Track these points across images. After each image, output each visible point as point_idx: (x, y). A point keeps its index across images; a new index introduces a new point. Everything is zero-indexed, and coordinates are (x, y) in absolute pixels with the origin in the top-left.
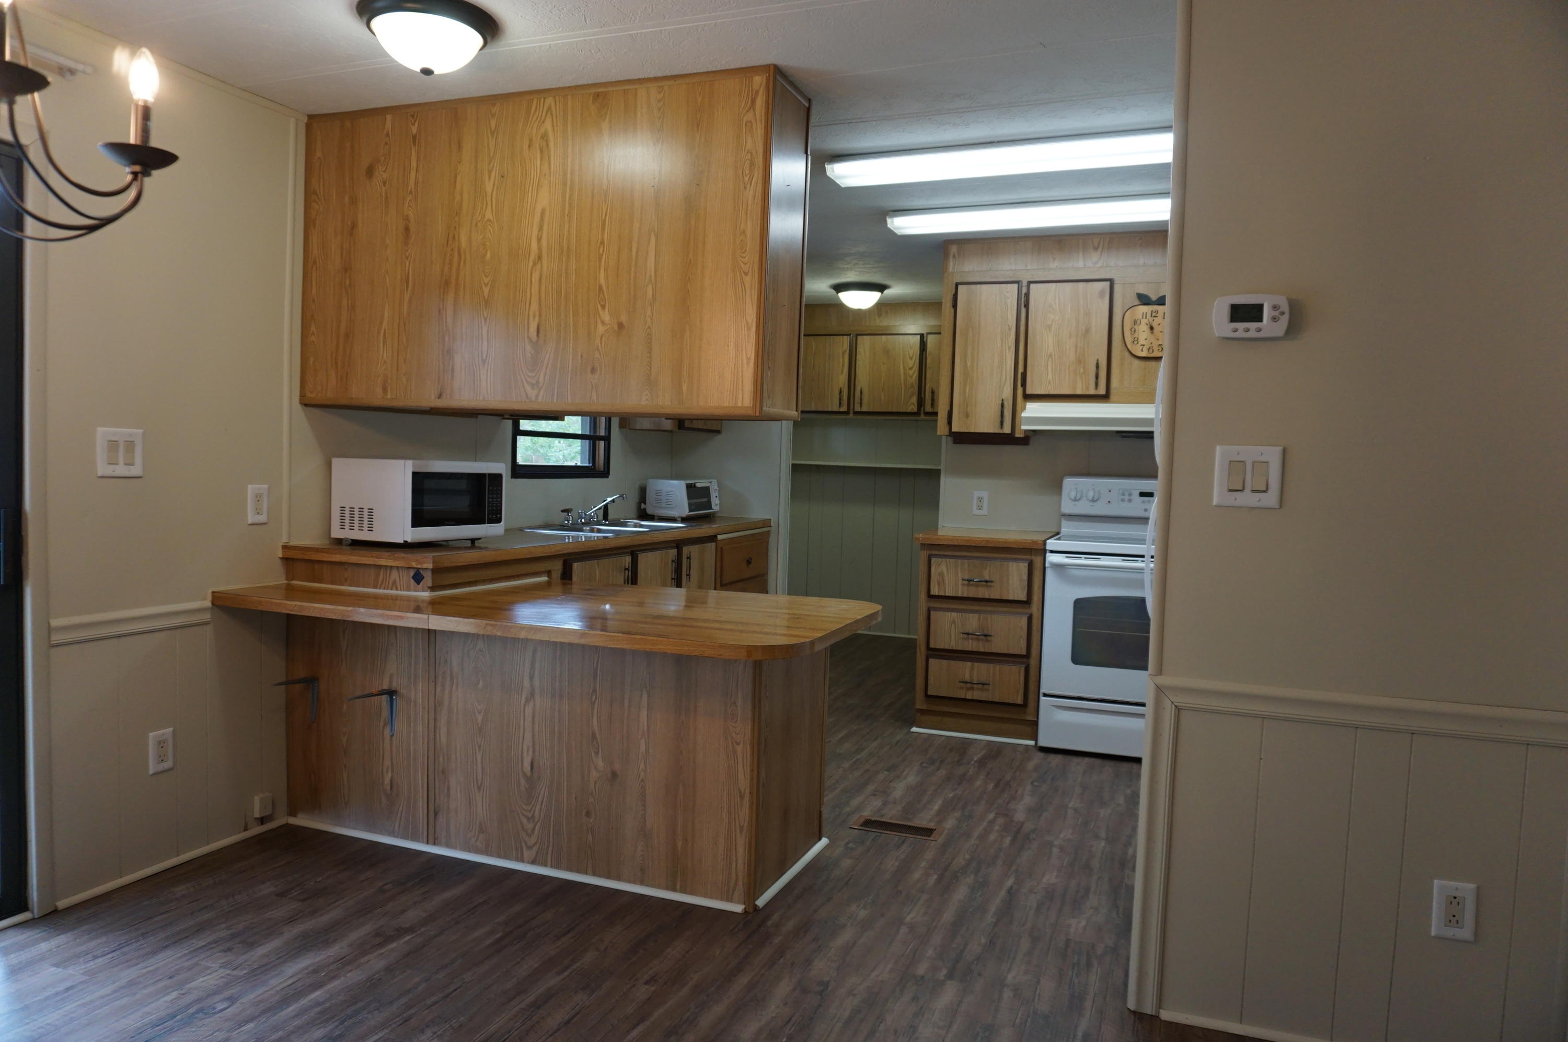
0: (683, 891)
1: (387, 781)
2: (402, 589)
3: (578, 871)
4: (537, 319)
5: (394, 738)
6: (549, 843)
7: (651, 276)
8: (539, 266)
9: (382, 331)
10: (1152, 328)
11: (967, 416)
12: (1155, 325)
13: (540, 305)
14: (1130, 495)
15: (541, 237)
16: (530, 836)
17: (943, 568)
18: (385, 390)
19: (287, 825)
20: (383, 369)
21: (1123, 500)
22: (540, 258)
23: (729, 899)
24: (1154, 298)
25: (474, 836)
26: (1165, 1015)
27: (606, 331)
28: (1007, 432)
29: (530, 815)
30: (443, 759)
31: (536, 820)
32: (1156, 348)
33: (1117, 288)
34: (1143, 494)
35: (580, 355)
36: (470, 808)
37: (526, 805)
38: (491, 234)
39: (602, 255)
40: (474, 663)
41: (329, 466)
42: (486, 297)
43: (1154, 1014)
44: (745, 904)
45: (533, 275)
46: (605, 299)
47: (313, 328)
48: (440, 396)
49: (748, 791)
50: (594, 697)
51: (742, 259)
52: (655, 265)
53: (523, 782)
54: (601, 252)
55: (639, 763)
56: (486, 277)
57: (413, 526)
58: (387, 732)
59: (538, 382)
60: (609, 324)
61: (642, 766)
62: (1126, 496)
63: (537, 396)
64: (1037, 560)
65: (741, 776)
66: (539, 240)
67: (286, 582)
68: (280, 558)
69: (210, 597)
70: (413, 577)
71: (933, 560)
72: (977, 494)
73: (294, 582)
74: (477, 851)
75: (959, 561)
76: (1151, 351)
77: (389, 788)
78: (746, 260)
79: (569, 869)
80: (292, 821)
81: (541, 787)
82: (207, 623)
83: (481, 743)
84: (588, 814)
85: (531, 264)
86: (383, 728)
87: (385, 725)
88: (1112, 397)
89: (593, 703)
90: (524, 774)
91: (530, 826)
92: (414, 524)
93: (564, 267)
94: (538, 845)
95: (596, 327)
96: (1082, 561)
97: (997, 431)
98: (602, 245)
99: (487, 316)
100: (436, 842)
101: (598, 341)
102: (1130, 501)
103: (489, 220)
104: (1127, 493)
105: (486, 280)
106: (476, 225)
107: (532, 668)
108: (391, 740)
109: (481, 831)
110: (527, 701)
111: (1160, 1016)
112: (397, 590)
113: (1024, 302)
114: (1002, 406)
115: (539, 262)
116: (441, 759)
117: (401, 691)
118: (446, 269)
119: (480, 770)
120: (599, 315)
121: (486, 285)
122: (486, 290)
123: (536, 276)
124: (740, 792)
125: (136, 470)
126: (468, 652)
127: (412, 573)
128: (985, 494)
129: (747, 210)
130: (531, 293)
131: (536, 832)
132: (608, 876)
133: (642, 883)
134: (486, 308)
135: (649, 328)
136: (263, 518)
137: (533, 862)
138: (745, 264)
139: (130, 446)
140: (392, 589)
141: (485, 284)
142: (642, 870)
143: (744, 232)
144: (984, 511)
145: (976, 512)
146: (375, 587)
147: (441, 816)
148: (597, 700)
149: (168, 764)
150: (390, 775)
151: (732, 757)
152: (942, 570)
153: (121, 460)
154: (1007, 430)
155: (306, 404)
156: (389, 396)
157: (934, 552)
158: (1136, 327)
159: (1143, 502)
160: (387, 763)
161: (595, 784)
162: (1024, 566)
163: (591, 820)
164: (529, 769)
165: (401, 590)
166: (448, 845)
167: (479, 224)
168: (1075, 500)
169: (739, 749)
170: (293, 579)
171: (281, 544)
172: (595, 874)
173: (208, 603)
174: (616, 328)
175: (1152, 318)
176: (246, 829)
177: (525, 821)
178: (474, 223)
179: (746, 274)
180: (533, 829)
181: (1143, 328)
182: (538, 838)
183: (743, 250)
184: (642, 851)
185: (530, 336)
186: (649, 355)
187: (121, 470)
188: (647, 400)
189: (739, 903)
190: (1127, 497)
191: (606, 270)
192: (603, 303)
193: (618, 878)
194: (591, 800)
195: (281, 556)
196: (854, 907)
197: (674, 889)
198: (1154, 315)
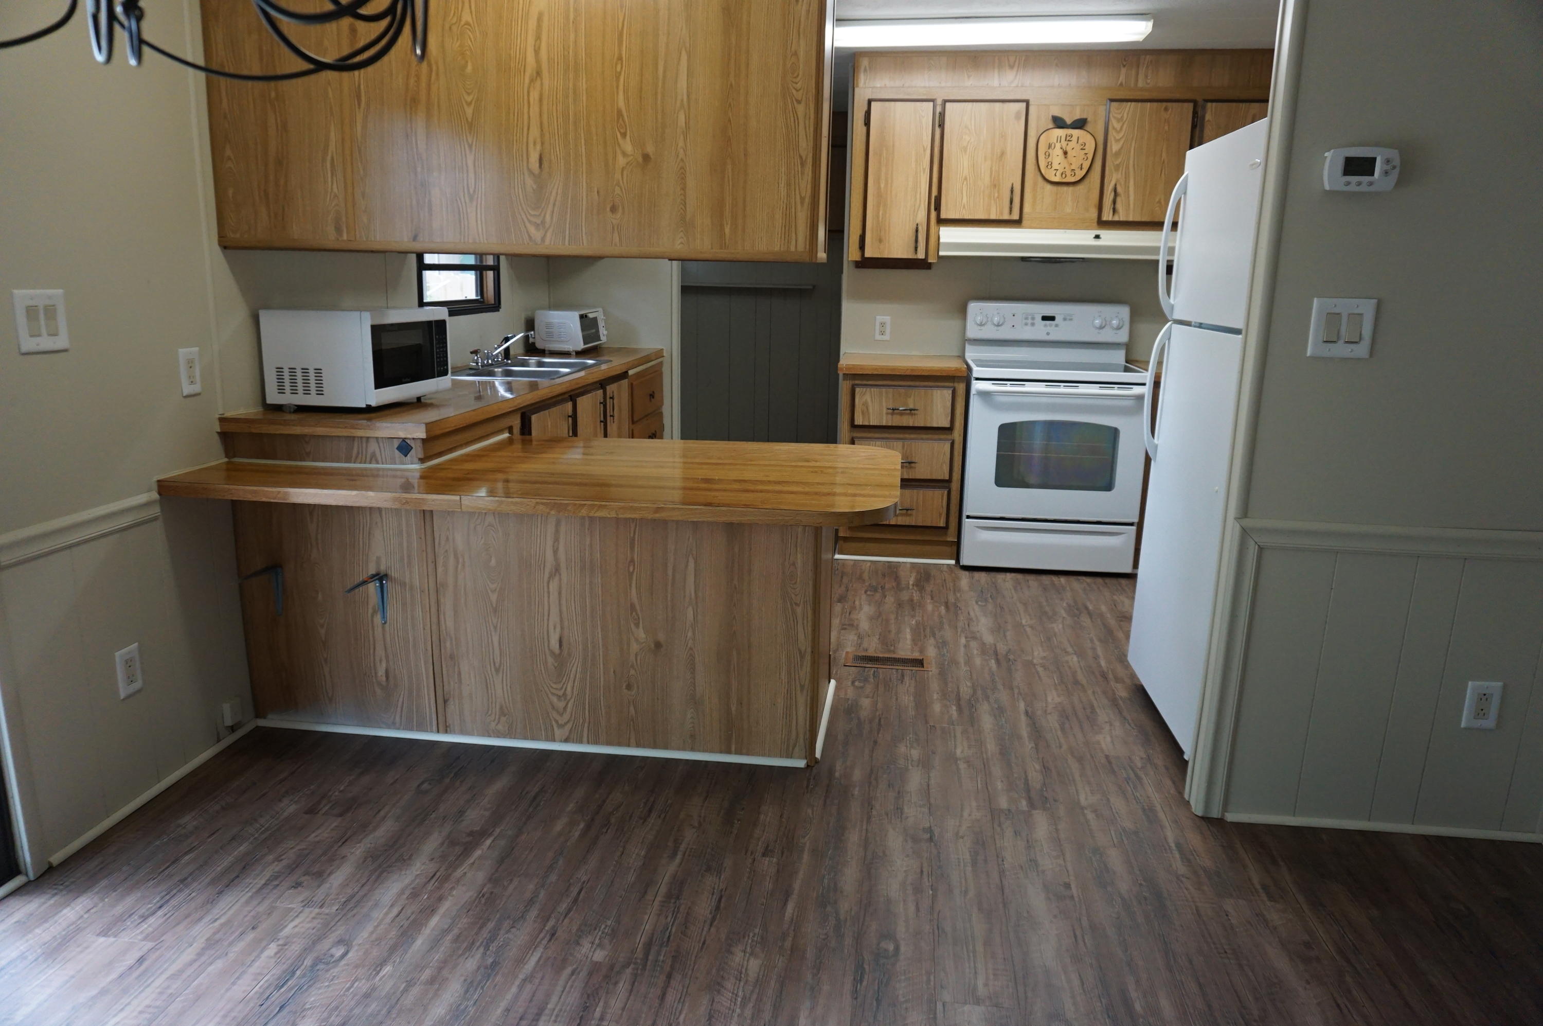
0: (739, 752)
1: (381, 672)
2: (384, 460)
3: (619, 744)
4: (538, 147)
5: (387, 625)
6: (584, 721)
7: (682, 101)
8: (538, 83)
9: (329, 158)
10: (1065, 153)
11: (880, 241)
12: (1069, 149)
13: (542, 130)
14: (1033, 319)
15: (539, 48)
16: (561, 715)
17: (867, 397)
18: (338, 230)
19: (258, 728)
20: (333, 205)
21: (1026, 324)
22: (539, 73)
23: (789, 756)
24: (1069, 121)
25: (494, 720)
26: (1231, 817)
27: (627, 163)
28: (920, 258)
29: (561, 693)
30: (451, 643)
31: (568, 698)
32: (1068, 173)
33: (1032, 109)
34: (1045, 318)
35: (596, 190)
36: (487, 690)
37: (555, 683)
38: (471, 41)
39: (620, 73)
40: (483, 539)
41: (256, 320)
42: (470, 120)
43: (1219, 817)
44: (806, 759)
45: (531, 94)
46: (626, 126)
47: (228, 152)
48: (415, 238)
49: (809, 650)
50: (631, 569)
51: (794, 85)
52: (688, 87)
53: (550, 660)
54: (619, 69)
55: (686, 632)
56: (469, 94)
57: (376, 387)
58: (378, 619)
59: (543, 222)
60: (632, 155)
61: (690, 634)
62: (1029, 320)
63: (543, 239)
64: (961, 387)
65: (801, 636)
66: (537, 51)
67: (226, 460)
68: (218, 433)
69: (155, 487)
70: (398, 448)
71: (858, 390)
72: (880, 319)
73: (236, 460)
74: (498, 735)
75: (884, 390)
76: (1064, 176)
77: (384, 679)
78: (798, 86)
79: (609, 743)
80: (262, 723)
81: (571, 665)
82: (155, 519)
83: (497, 624)
84: (629, 687)
85: (527, 81)
86: (372, 616)
87: (375, 612)
88: (1024, 222)
89: (631, 574)
90: (552, 653)
91: (561, 705)
92: (378, 385)
93: (571, 85)
94: (572, 723)
95: (615, 158)
96: (1008, 387)
97: (910, 256)
98: (620, 62)
99: (472, 143)
100: (448, 729)
101: (618, 176)
102: (1033, 324)
103: (467, 23)
104: (1030, 317)
105: (469, 99)
106: (450, 28)
107: (556, 540)
108: (383, 628)
109: (503, 713)
110: (551, 577)
111: (1225, 819)
112: (377, 463)
113: (940, 122)
114: (917, 231)
115: (538, 78)
116: (448, 644)
117: (393, 575)
118: (412, 81)
119: (497, 652)
120: (619, 145)
121: (469, 104)
122: (469, 111)
123: (535, 95)
124: (800, 652)
125: (61, 342)
126: (475, 528)
127: (396, 444)
128: (887, 319)
129: (799, 28)
130: (529, 117)
131: (569, 710)
132: (655, 746)
133: (693, 749)
134: (470, 133)
135: (682, 160)
136: (196, 388)
137: (567, 740)
138: (797, 91)
139: (50, 312)
140: (370, 463)
141: (466, 102)
142: (692, 736)
143: (796, 54)
144: (887, 337)
145: (878, 337)
146: (348, 460)
147: (452, 703)
148: (636, 570)
149: (138, 685)
150: (384, 665)
151: (791, 619)
152: (866, 400)
153: (44, 331)
154: (921, 255)
155: (225, 245)
156: (345, 237)
157: (857, 382)
158: (1050, 151)
159: (1045, 326)
160: (380, 652)
161: (636, 655)
162: (948, 393)
163: (633, 693)
164: (558, 645)
165: (383, 464)
166: (463, 732)
167: (454, 28)
168: (981, 325)
169: (799, 610)
170: (235, 456)
171: (218, 416)
172: (638, 745)
173: (155, 495)
174: (640, 159)
175: (1066, 142)
176: (219, 741)
177: (555, 699)
178: (447, 27)
179: (799, 102)
180: (565, 708)
181: (1057, 151)
182: (571, 715)
183: (795, 75)
184: (692, 718)
185: (530, 167)
186: (682, 192)
187: (46, 343)
188: (682, 243)
189: (800, 758)
190: (1030, 321)
191: (626, 91)
192: (622, 131)
193: (666, 747)
194: (632, 672)
195: (219, 430)
196: (902, 749)
197: (728, 751)
198: (1068, 139)
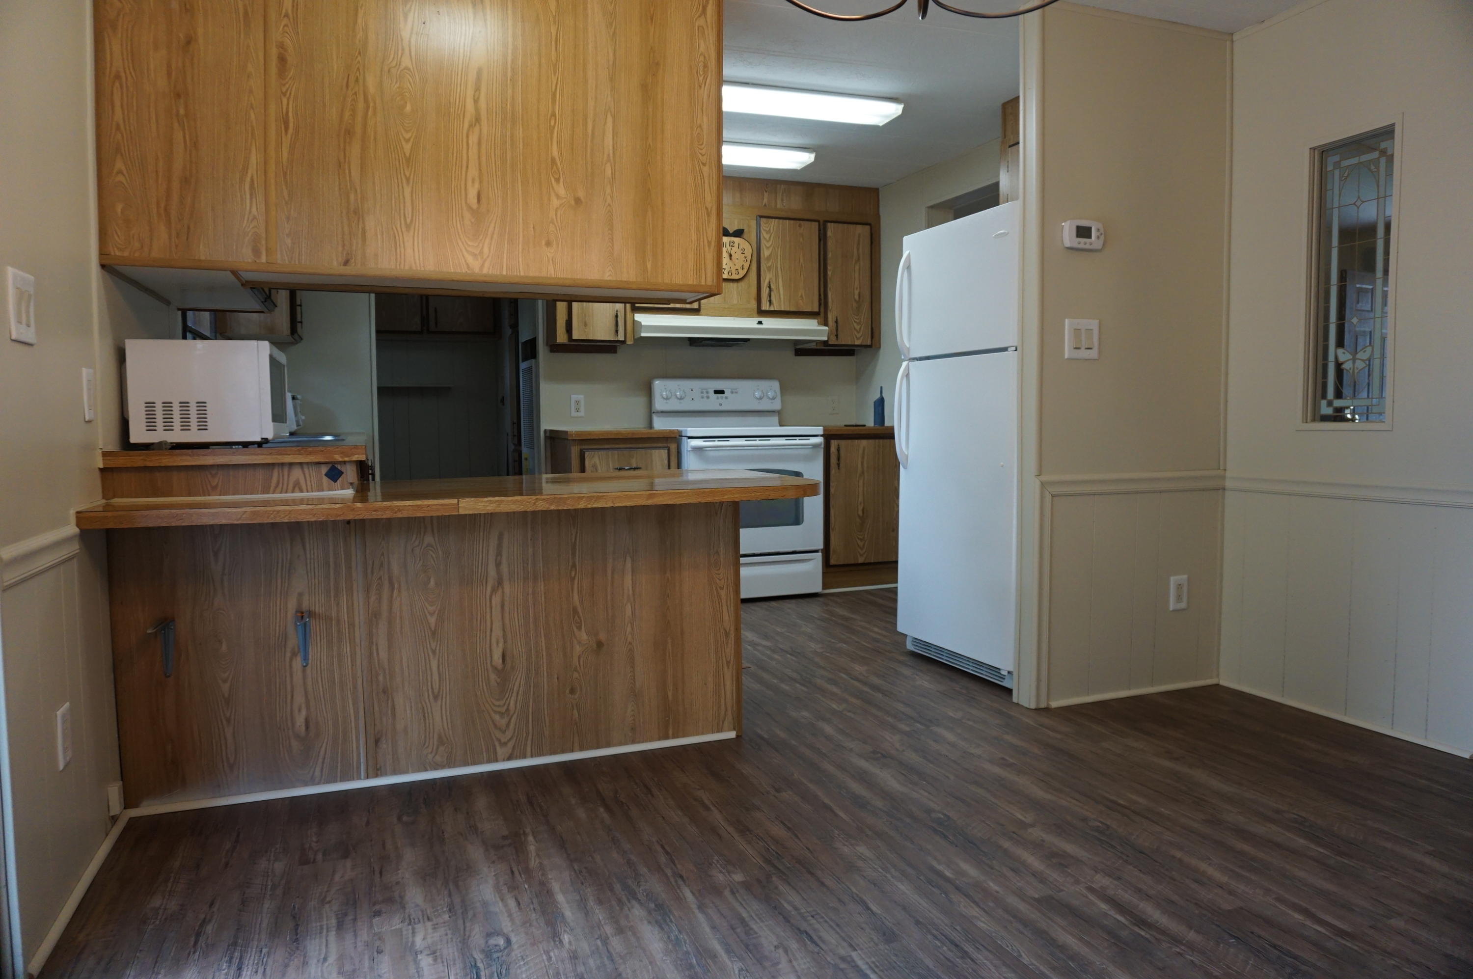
0: (675, 736)
1: (300, 721)
2: (309, 488)
3: (563, 751)
4: (477, 185)
5: (309, 669)
6: (527, 734)
7: (609, 155)
8: (477, 129)
9: (248, 179)
10: (731, 256)
11: (586, 325)
12: (733, 253)
13: (480, 170)
14: (707, 392)
15: (478, 98)
16: (504, 732)
18: (256, 252)
19: (133, 819)
20: (251, 227)
21: (703, 397)
22: (478, 120)
23: (720, 730)
24: (731, 231)
25: (431, 752)
26: (1054, 704)
27: (560, 205)
28: (621, 340)
29: (503, 710)
30: (385, 677)
31: (511, 713)
32: (734, 272)
34: (716, 392)
35: (532, 226)
36: (425, 723)
37: (498, 700)
38: (411, 84)
39: (554, 127)
40: (422, 562)
42: (408, 155)
43: (1046, 706)
44: (734, 729)
45: (470, 137)
46: (559, 171)
48: (346, 263)
49: (733, 629)
50: (573, 574)
51: (700, 151)
52: (613, 145)
53: (493, 676)
54: (552, 123)
55: (626, 627)
56: (407, 132)
57: (271, 421)
58: (298, 663)
59: (481, 252)
60: (565, 198)
61: (629, 629)
62: (704, 393)
63: (482, 266)
64: (673, 447)
65: (726, 617)
66: (476, 101)
67: (104, 501)
68: (99, 468)
69: (73, 520)
70: (326, 475)
71: (587, 454)
72: (574, 397)
73: (118, 501)
74: (436, 767)
75: (610, 453)
76: (730, 274)
77: (304, 728)
78: (703, 152)
79: (553, 752)
80: (134, 813)
81: (515, 677)
82: (74, 557)
83: (436, 649)
84: (572, 691)
85: (466, 125)
86: (291, 660)
87: (294, 654)
88: (702, 311)
89: (573, 579)
90: (495, 669)
91: (503, 722)
93: (508, 133)
94: (515, 738)
95: (549, 199)
96: (717, 443)
97: (612, 338)
98: (553, 118)
99: (410, 175)
100: (379, 772)
101: (552, 214)
102: (707, 397)
103: (407, 68)
104: (705, 391)
105: (407, 136)
106: (389, 71)
107: (499, 554)
108: (304, 671)
109: (441, 742)
110: (494, 591)
111: (1050, 707)
112: (301, 491)
114: (617, 316)
115: (477, 124)
116: (381, 678)
117: (317, 611)
118: (347, 114)
119: (436, 677)
120: (553, 189)
121: (407, 141)
122: (407, 147)
123: (473, 139)
124: (726, 631)
125: (32, 334)
126: (412, 550)
127: (324, 469)
128: (581, 397)
129: (703, 107)
130: (468, 157)
131: (512, 726)
132: (598, 747)
133: (634, 742)
134: (408, 167)
135: (609, 205)
136: (91, 414)
137: (510, 758)
138: (703, 155)
139: (28, 297)
140: (293, 492)
141: (404, 139)
142: (633, 729)
143: (700, 126)
144: (582, 414)
145: (574, 414)
146: (266, 491)
147: (385, 741)
148: (577, 575)
149: (70, 754)
150: (304, 713)
151: (717, 602)
152: (595, 462)
153: (23, 319)
154: (621, 337)
155: (103, 266)
156: (263, 259)
157: (584, 447)
159: (718, 398)
160: (299, 699)
161: (579, 658)
162: (664, 452)
163: (576, 696)
164: (501, 661)
165: (308, 492)
166: (395, 772)
167: (393, 71)
168: (667, 399)
169: (723, 593)
170: (114, 497)
171: (99, 451)
172: (582, 749)
173: (71, 529)
174: (573, 203)
175: (730, 247)
176: (107, 834)
177: (497, 717)
178: (386, 68)
179: (704, 164)
180: (508, 725)
182: (514, 732)
183: (701, 143)
184: (633, 711)
185: (468, 202)
186: (610, 232)
187: (24, 333)
188: (610, 275)
189: (729, 730)
190: (705, 395)
191: (559, 143)
192: (557, 177)
193: (608, 745)
194: (576, 675)
195: (101, 466)
197: (666, 737)
198: (732, 245)
